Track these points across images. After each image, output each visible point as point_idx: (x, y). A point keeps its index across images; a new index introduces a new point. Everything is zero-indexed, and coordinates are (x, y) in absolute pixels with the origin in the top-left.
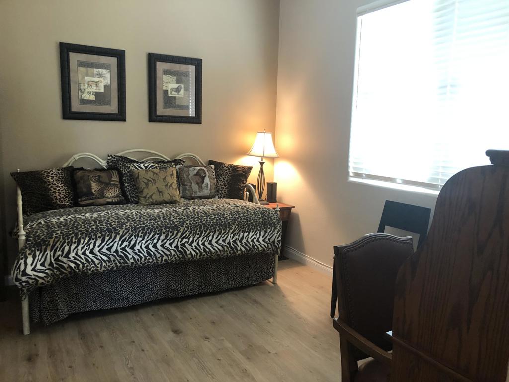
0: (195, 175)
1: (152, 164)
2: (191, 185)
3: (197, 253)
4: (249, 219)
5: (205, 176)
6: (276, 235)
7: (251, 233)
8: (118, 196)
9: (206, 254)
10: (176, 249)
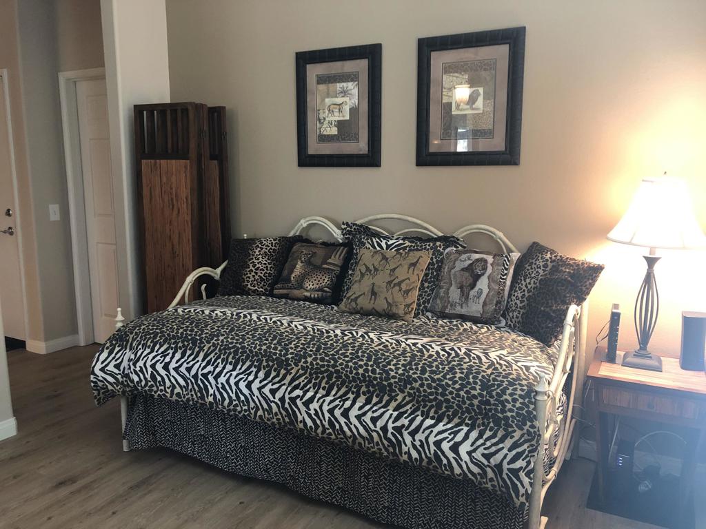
0: (463, 270)
1: (401, 242)
2: (448, 289)
3: (317, 426)
4: (440, 390)
5: (483, 274)
6: (505, 451)
7: (441, 424)
8: (321, 290)
9: (334, 433)
10: (279, 403)
